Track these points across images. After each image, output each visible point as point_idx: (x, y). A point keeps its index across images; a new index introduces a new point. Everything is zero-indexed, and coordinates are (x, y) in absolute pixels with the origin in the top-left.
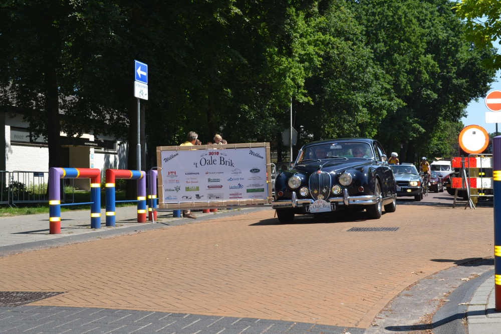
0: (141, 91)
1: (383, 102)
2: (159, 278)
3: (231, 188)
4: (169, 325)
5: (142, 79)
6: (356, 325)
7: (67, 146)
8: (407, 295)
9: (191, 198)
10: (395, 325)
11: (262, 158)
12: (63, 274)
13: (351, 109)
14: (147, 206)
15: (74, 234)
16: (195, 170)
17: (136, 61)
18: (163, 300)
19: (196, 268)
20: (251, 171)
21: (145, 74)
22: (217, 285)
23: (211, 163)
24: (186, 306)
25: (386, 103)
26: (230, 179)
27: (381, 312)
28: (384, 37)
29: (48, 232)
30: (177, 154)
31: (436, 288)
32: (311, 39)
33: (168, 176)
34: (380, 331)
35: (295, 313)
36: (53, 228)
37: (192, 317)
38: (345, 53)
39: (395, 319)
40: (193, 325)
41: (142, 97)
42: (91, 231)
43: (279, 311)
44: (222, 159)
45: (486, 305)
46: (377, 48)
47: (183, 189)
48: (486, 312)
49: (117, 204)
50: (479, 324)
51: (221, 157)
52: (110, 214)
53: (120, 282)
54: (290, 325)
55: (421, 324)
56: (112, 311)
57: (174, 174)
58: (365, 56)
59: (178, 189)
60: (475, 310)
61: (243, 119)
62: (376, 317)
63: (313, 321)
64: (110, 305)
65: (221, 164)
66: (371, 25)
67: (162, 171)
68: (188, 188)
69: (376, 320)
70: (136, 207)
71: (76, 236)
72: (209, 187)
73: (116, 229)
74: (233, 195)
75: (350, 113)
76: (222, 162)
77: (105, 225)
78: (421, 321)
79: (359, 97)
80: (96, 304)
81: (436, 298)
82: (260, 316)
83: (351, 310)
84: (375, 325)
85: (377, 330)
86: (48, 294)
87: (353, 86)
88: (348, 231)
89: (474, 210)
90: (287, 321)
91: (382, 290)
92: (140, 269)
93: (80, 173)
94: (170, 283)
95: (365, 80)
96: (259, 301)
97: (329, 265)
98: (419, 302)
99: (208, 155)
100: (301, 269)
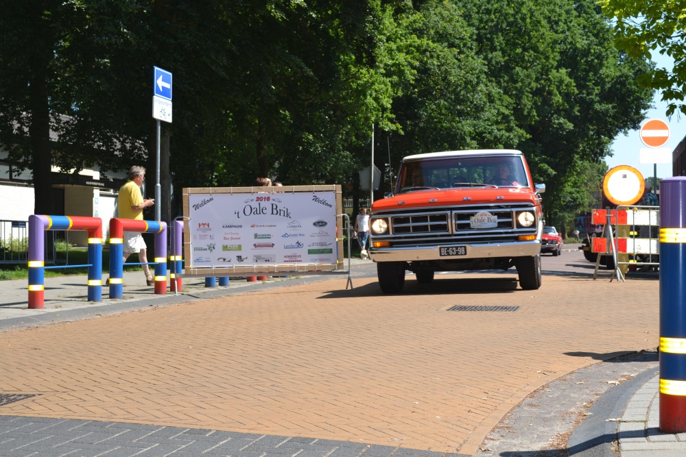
0: (163, 109)
1: (499, 133)
2: (175, 374)
3: (286, 247)
4: (184, 446)
5: (164, 93)
6: (457, 450)
7: (62, 185)
8: (531, 405)
9: (230, 261)
10: (514, 450)
11: (330, 206)
12: (38, 368)
14: (169, 271)
15: (63, 309)
16: (236, 222)
17: (156, 68)
18: (179, 408)
19: (231, 362)
20: (315, 224)
21: (169, 86)
22: (259, 387)
23: (258, 212)
24: (213, 418)
25: (503, 135)
26: (284, 236)
27: (493, 431)
28: (501, 44)
29: (27, 305)
30: (211, 199)
31: (572, 395)
32: (402, 43)
33: (198, 230)
35: (371, 431)
36: (33, 301)
37: (220, 435)
38: (448, 64)
39: (514, 441)
40: (218, 447)
41: (163, 119)
42: (87, 305)
43: (346, 428)
44: (275, 207)
45: (645, 422)
46: (492, 58)
47: (219, 248)
48: (646, 433)
49: (126, 268)
50: (637, 452)
51: (272, 205)
52: (115, 281)
53: (119, 381)
54: (362, 448)
55: (551, 449)
56: (103, 425)
57: (206, 227)
58: (475, 70)
59: (211, 248)
60: (631, 430)
61: (306, 153)
62: (486, 438)
63: (395, 442)
64: (100, 415)
65: (272, 213)
66: (484, 26)
67: (190, 222)
68: (227, 246)
69: (486, 441)
71: (66, 311)
72: (255, 245)
73: (124, 303)
74: (289, 257)
76: (275, 212)
77: (108, 296)
78: (552, 445)
79: (466, 126)
80: (80, 413)
81: (573, 410)
82: (318, 435)
83: (451, 426)
84: (485, 450)
86: (12, 398)
87: (457, 110)
88: (448, 310)
89: (622, 283)
90: (357, 443)
91: (496, 397)
92: (149, 362)
93: (73, 222)
94: (190, 383)
95: (475, 103)
96: (317, 412)
97: (420, 359)
98: (549, 416)
99: (254, 201)
100: (382, 364)
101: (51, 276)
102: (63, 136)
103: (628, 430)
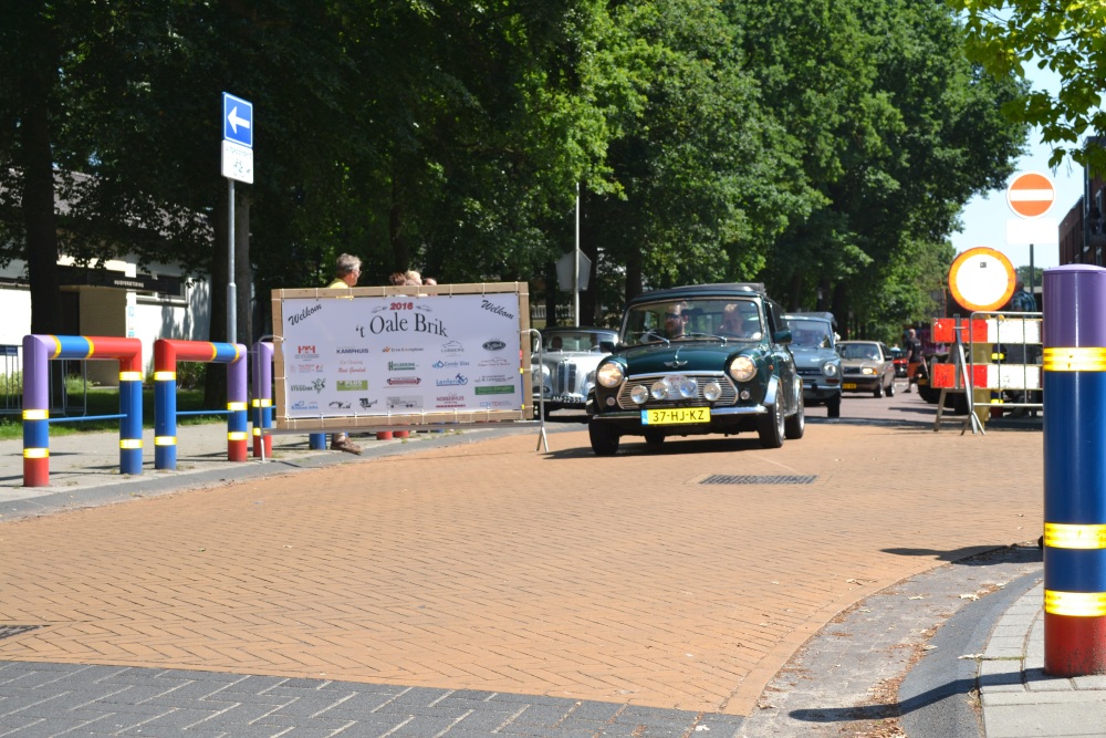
0: (238, 162)
1: (780, 196)
2: (265, 591)
3: (440, 384)
4: (281, 707)
5: (240, 135)
6: (721, 708)
7: (74, 287)
8: (838, 634)
9: (348, 407)
10: (813, 706)
11: (511, 316)
12: (42, 583)
13: (709, 210)
14: (250, 424)
15: (80, 487)
16: (359, 343)
17: (227, 96)
18: (271, 645)
19: (353, 569)
20: (485, 346)
21: (247, 124)
22: (399, 610)
23: (394, 327)
25: (786, 200)
26: (438, 365)
27: (778, 676)
28: (783, 52)
29: (21, 481)
30: (319, 307)
31: (904, 618)
32: (622, 53)
33: (297, 357)
34: (777, 722)
35: (580, 678)
36: (32, 474)
37: (338, 687)
38: (698, 86)
39: (811, 693)
40: (337, 708)
41: (239, 177)
42: (119, 480)
43: (542, 674)
44: (420, 319)
45: (1022, 659)
46: (768, 76)
47: (331, 385)
48: (1024, 677)
49: (180, 419)
50: (1009, 707)
51: (417, 315)
52: (163, 441)
53: (174, 602)
54: (568, 707)
55: (872, 704)
56: (149, 673)
57: (311, 352)
58: (742, 94)
59: (319, 386)
60: (999, 672)
61: (470, 231)
62: (767, 688)
63: (621, 698)
64: (144, 657)
65: (417, 329)
66: (756, 24)
67: (284, 344)
68: (343, 383)
69: (767, 693)
70: (224, 425)
71: (86, 491)
72: (389, 381)
73: (178, 476)
74: (444, 399)
75: (707, 221)
76: (421, 326)
77: (153, 466)
78: (873, 698)
79: (728, 185)
80: (111, 655)
81: (904, 641)
82: (497, 686)
83: (710, 669)
84: (765, 708)
85: (771, 720)
87: (714, 160)
88: (702, 483)
89: (980, 437)
90: (560, 699)
91: (781, 622)
92: (222, 571)
93: (96, 347)
94: (288, 605)
95: (742, 148)
96: (495, 649)
97: (658, 563)
98: (867, 651)
99: (388, 309)
100: (595, 570)
101: (59, 435)
102: (78, 205)
103: (994, 673)
